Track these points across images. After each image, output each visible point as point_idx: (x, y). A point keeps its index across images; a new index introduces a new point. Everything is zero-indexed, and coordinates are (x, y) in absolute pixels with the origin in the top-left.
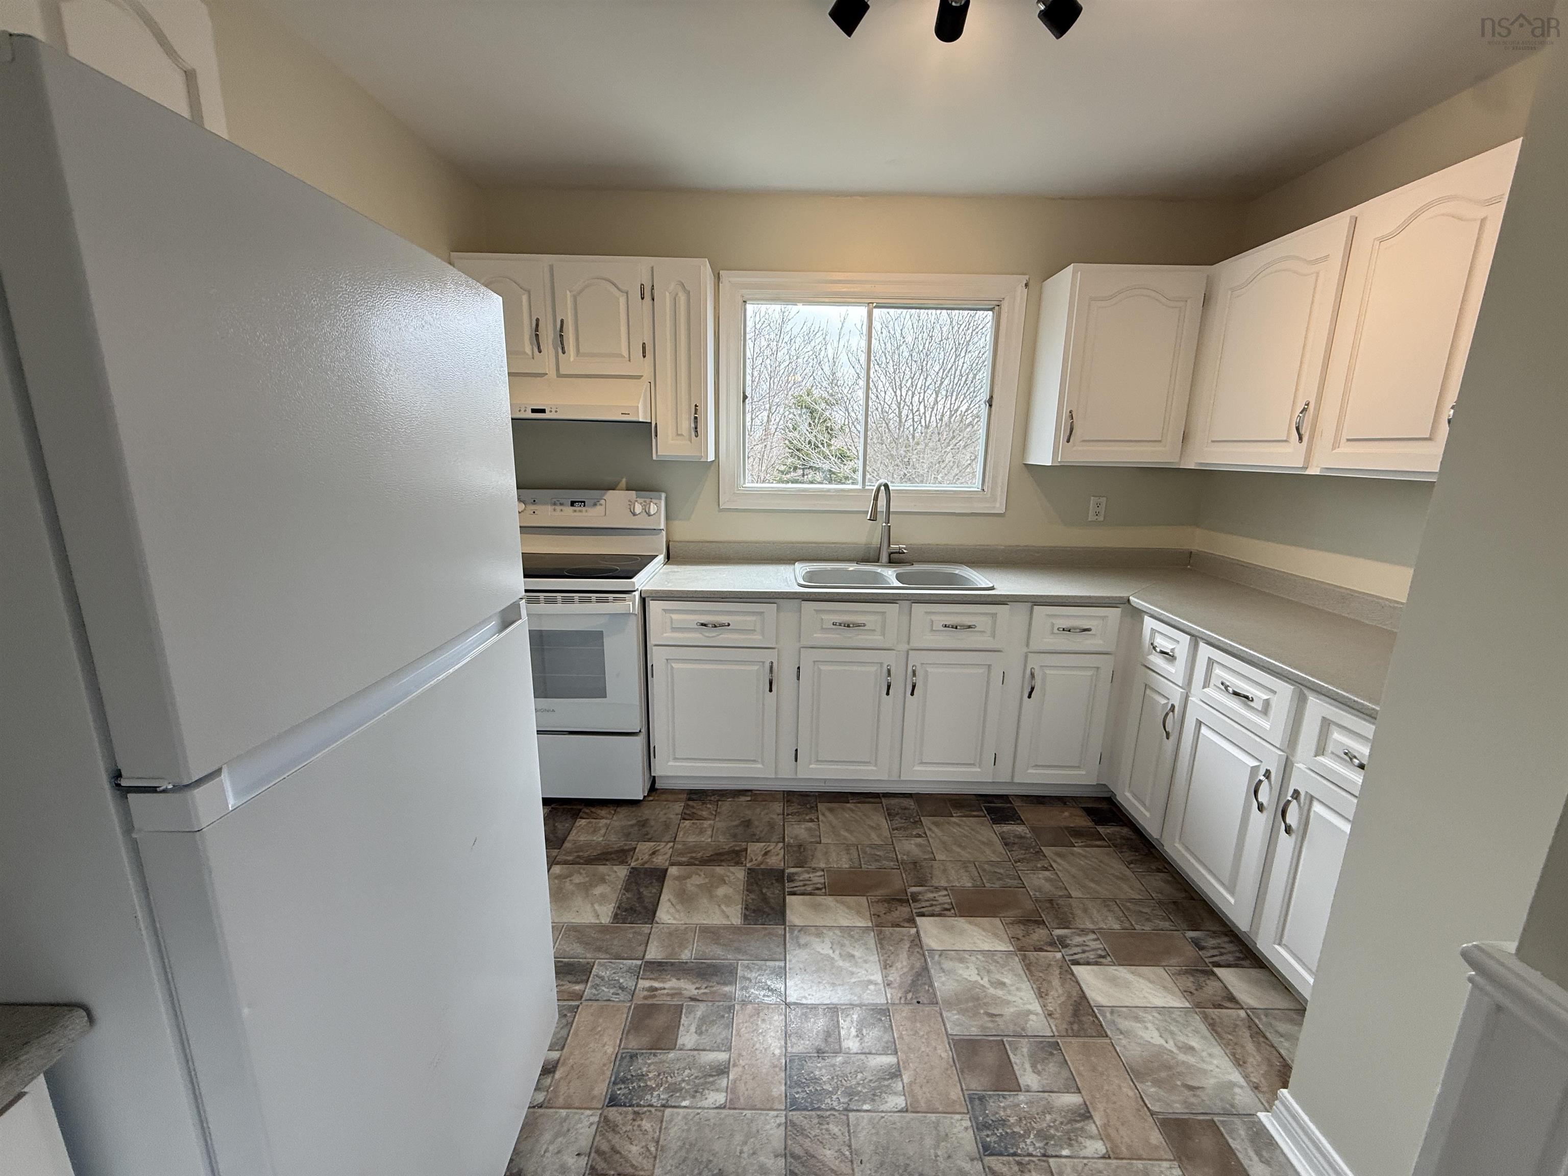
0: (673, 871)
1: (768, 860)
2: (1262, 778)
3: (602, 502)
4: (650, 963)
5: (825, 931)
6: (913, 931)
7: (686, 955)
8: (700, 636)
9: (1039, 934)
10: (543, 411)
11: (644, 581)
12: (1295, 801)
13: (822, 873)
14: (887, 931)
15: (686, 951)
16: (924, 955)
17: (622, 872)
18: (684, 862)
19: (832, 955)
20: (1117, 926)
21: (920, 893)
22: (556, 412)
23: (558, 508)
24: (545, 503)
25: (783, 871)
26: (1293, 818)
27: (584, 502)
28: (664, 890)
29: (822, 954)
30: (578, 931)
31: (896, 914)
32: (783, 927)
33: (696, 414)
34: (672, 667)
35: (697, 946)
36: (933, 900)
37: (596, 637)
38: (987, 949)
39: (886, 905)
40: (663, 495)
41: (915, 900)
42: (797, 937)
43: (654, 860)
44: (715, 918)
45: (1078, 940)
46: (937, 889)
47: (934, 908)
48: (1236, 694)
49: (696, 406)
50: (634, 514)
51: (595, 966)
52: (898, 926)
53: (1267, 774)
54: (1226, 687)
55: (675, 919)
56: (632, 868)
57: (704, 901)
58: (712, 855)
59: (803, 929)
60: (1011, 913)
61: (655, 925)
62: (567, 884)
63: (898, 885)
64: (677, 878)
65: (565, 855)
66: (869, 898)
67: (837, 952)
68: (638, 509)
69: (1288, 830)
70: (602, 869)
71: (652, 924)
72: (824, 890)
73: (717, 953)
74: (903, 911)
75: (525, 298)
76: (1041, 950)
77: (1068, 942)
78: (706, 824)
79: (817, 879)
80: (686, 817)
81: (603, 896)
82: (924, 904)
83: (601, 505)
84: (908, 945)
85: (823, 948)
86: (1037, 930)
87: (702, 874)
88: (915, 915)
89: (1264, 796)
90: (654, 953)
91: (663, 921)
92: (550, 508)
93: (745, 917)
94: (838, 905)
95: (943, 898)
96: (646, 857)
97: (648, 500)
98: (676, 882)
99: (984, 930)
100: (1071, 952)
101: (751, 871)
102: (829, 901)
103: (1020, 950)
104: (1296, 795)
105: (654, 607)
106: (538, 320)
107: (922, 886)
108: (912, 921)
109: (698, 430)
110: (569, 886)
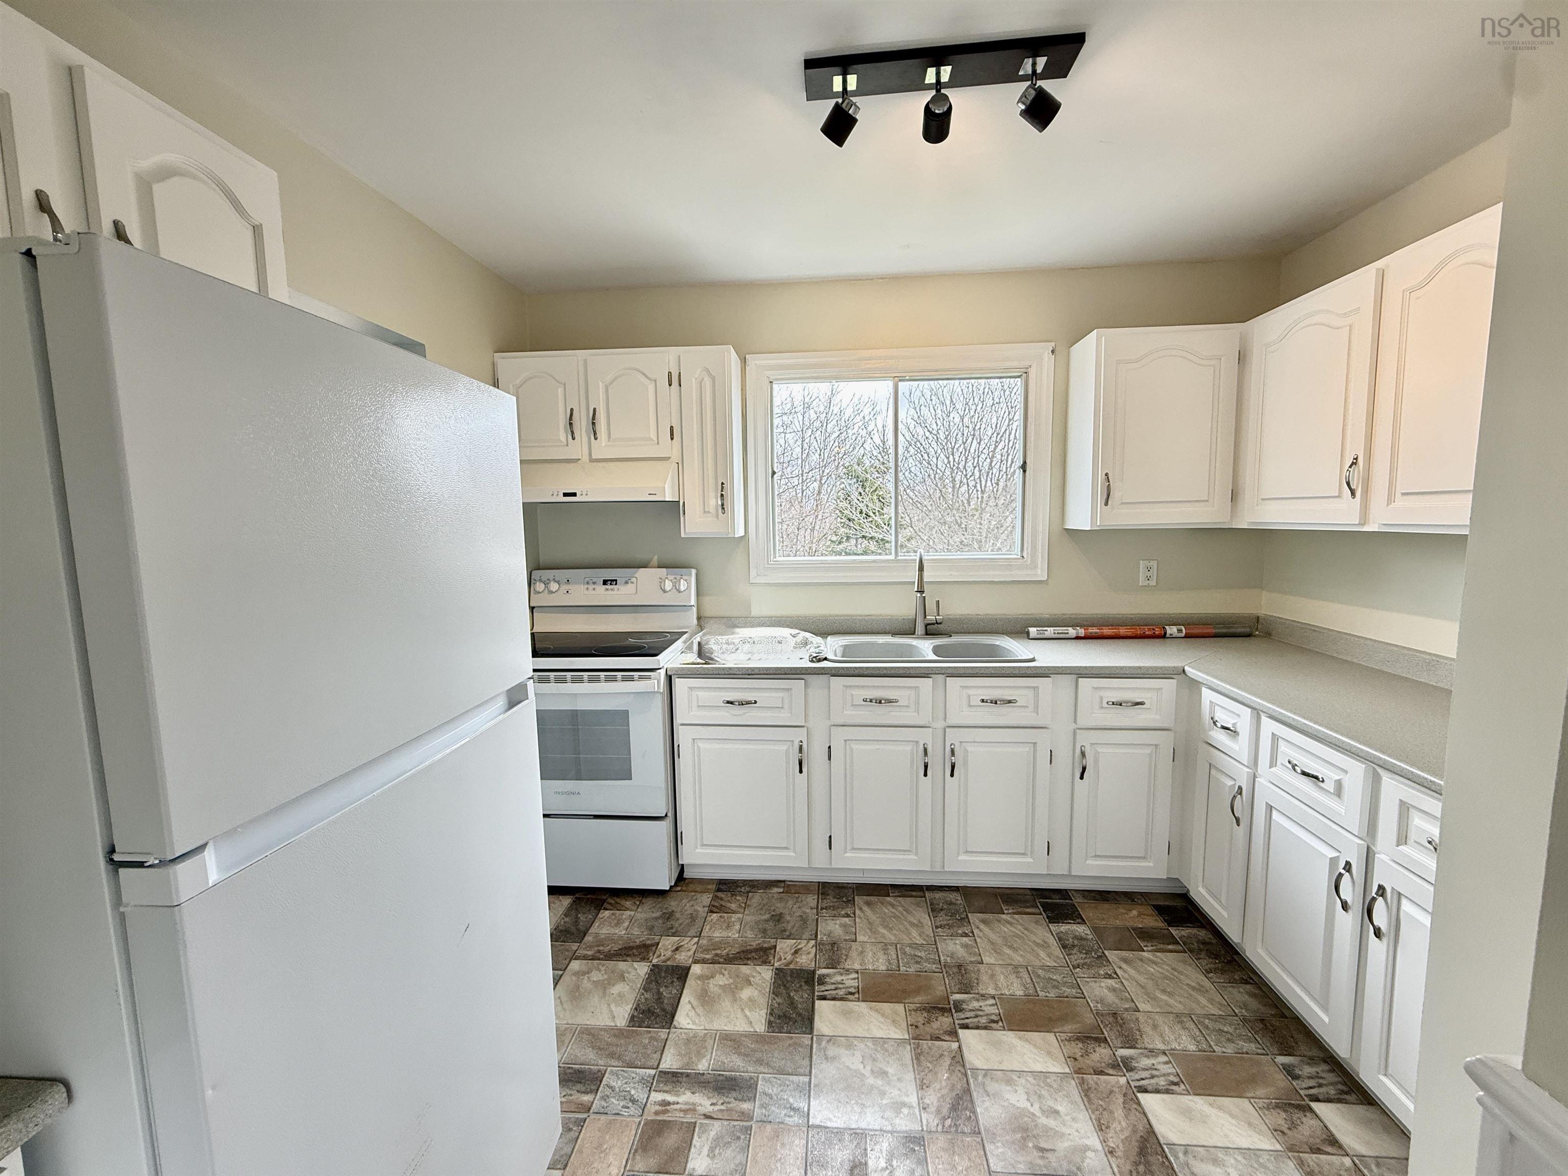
0: (696, 969)
1: (798, 960)
2: (1343, 871)
3: (634, 580)
4: (665, 1073)
5: (856, 1043)
6: (955, 1045)
7: (703, 1066)
8: (727, 714)
9: (1101, 1054)
10: (574, 495)
11: (671, 658)
12: (1381, 898)
13: (856, 976)
14: (925, 1044)
15: (704, 1061)
16: (966, 1075)
17: (642, 969)
18: (708, 960)
19: (863, 1071)
20: (1192, 1047)
21: (963, 1001)
22: (587, 495)
23: (591, 587)
24: (579, 583)
25: (814, 972)
26: (1380, 917)
27: (616, 580)
28: (685, 991)
29: (851, 1069)
30: (593, 1035)
31: (936, 1025)
32: (810, 1036)
33: (722, 491)
34: (699, 747)
35: (716, 1055)
36: (978, 1010)
37: (623, 716)
38: (1039, 1070)
39: (925, 1015)
40: (694, 571)
41: (959, 1009)
42: (825, 1049)
43: (677, 956)
44: (738, 1025)
45: (1146, 1062)
46: (983, 997)
47: (979, 1019)
48: (1304, 773)
49: (723, 484)
50: (664, 591)
51: (607, 1075)
52: (938, 1039)
53: (1348, 867)
54: (1294, 766)
55: (694, 1023)
56: (654, 965)
57: (726, 1004)
58: (737, 953)
59: (831, 1039)
60: (1068, 1027)
61: (673, 1030)
62: (585, 981)
63: (940, 990)
64: (700, 977)
65: (584, 949)
66: (907, 1005)
67: (868, 1068)
68: (668, 585)
69: (1378, 933)
70: (622, 965)
71: (669, 1028)
72: (857, 996)
73: (737, 1064)
74: (945, 1021)
75: (560, 391)
76: (1101, 1073)
77: (1134, 1064)
78: (734, 917)
79: (850, 981)
80: (715, 910)
81: (621, 995)
82: (968, 1014)
83: (632, 583)
84: (949, 1063)
85: (853, 1060)
86: (1097, 1049)
87: (726, 973)
88: (957, 1027)
89: (1347, 891)
90: (669, 1062)
91: (681, 1026)
92: (583, 587)
93: (770, 1023)
94: (872, 1013)
95: (990, 1008)
96: (669, 953)
97: (678, 577)
98: (699, 982)
99: (1035, 1046)
100: (1137, 1077)
101: (779, 972)
102: (862, 1007)
103: (1076, 1072)
104: (1381, 890)
105: (678, 683)
106: (572, 410)
107: (967, 993)
108: (953, 1034)
109: (725, 507)
110: (586, 984)
